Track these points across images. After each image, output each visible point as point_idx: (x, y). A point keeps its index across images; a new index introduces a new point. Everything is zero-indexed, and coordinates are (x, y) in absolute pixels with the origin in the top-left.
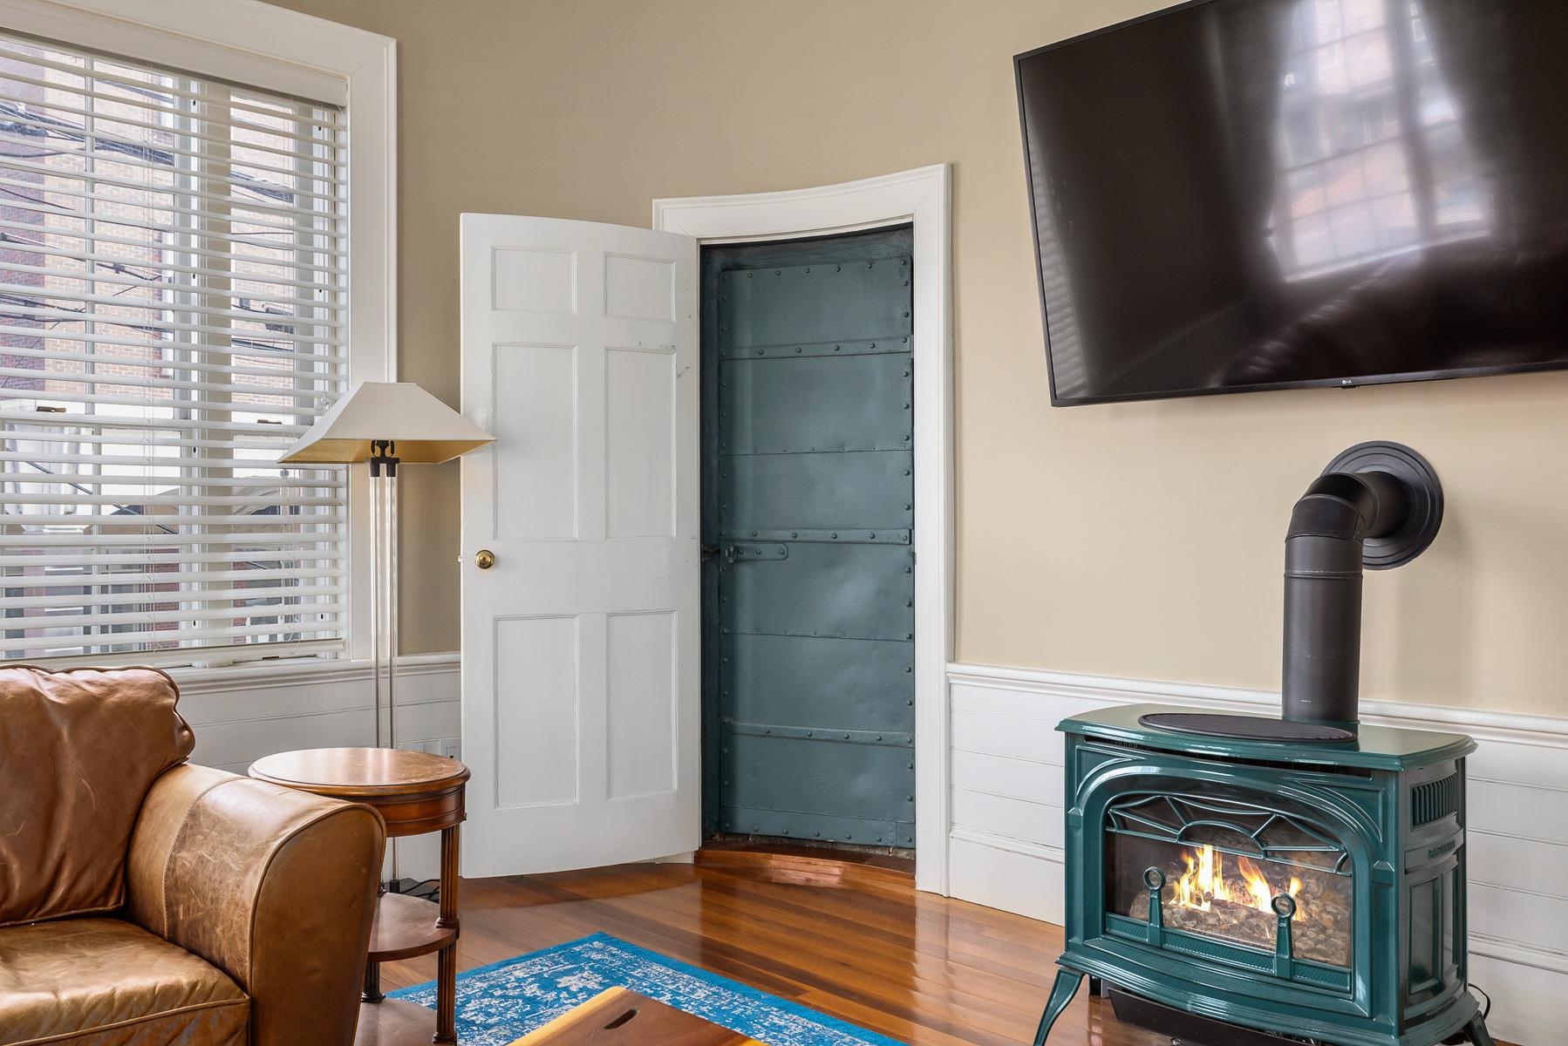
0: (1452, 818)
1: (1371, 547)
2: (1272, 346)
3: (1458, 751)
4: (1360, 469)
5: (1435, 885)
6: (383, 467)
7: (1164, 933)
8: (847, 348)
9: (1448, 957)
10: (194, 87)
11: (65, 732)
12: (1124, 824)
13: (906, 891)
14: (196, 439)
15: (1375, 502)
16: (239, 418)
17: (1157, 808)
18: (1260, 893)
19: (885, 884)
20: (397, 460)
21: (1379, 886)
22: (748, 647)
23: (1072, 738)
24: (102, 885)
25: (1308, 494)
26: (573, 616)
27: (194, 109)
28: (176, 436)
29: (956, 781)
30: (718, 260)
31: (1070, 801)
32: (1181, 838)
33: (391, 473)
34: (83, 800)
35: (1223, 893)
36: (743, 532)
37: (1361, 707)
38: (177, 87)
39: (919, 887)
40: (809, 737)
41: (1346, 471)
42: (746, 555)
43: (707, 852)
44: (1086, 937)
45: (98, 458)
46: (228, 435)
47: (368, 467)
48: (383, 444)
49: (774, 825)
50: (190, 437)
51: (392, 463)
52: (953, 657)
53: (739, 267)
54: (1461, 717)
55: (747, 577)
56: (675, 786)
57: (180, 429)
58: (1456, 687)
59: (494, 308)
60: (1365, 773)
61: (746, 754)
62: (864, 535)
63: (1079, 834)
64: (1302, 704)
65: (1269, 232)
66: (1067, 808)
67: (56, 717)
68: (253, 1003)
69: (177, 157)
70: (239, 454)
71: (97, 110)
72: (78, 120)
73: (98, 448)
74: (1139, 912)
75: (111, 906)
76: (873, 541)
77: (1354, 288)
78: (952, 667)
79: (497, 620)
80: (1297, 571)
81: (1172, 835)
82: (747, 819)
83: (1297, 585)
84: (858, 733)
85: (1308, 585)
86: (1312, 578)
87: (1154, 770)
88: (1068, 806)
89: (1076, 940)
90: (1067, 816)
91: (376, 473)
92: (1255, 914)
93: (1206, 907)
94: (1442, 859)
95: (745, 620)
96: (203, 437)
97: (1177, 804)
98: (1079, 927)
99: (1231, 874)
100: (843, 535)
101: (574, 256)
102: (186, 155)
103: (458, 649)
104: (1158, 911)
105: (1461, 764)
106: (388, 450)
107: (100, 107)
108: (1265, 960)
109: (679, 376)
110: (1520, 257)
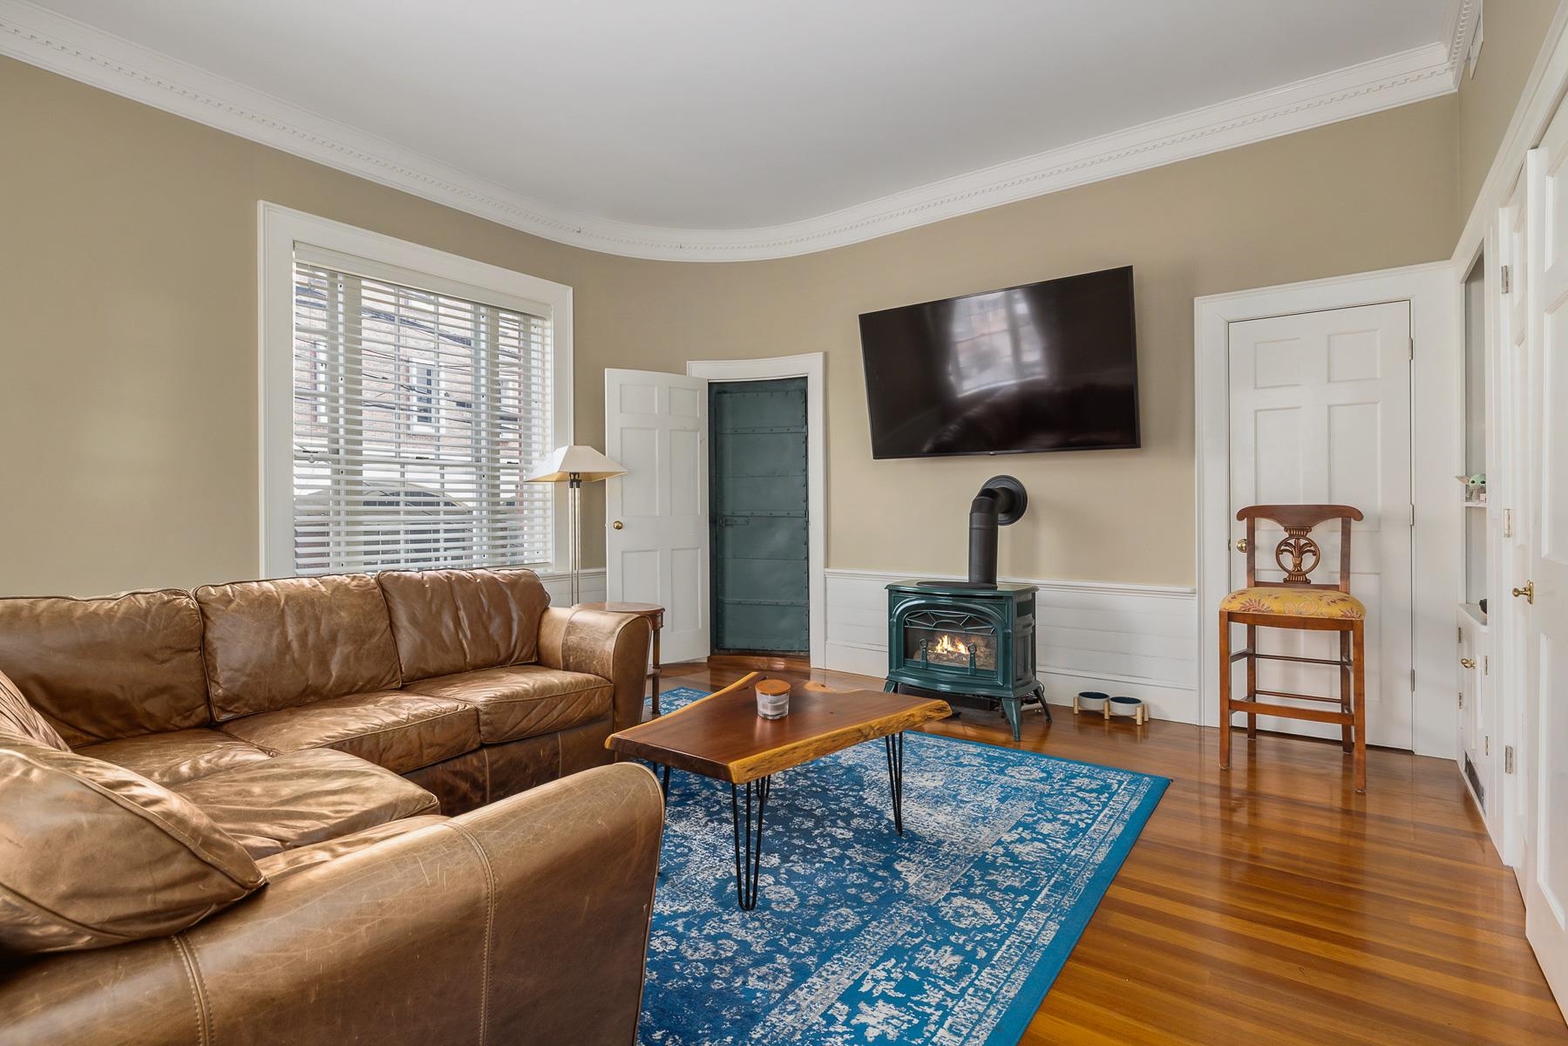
0: (1031, 615)
1: (1001, 517)
2: (952, 427)
3: (1032, 591)
4: (996, 486)
5: (1025, 638)
6: (575, 484)
7: (928, 664)
8: (775, 430)
9: (1030, 667)
10: (483, 310)
11: (509, 593)
12: (911, 624)
13: (807, 668)
14: (484, 471)
15: (1002, 500)
16: (503, 461)
17: (925, 617)
18: (962, 649)
19: (798, 666)
20: (581, 481)
21: (1006, 637)
22: (730, 564)
23: (891, 592)
24: (531, 652)
25: (979, 496)
26: (656, 551)
27: (483, 320)
28: (474, 470)
29: (828, 620)
30: (715, 388)
31: (891, 616)
32: (934, 627)
33: (578, 487)
34: (520, 620)
35: (950, 649)
36: (728, 512)
37: (998, 579)
38: (473, 309)
39: (812, 666)
40: (759, 604)
41: (991, 487)
42: (729, 523)
43: (714, 657)
44: (898, 668)
45: (442, 481)
46: (498, 469)
47: (569, 483)
48: (575, 474)
49: (742, 644)
50: (481, 470)
51: (578, 482)
52: (827, 565)
53: (725, 392)
54: (1033, 581)
55: (729, 533)
56: (700, 627)
57: (476, 467)
58: (1032, 571)
59: (621, 411)
60: (1001, 597)
61: (729, 611)
62: (785, 513)
63: (894, 629)
64: (976, 577)
65: (949, 375)
66: (890, 619)
67: (505, 588)
68: (615, 687)
69: (472, 342)
70: (503, 478)
71: (440, 321)
72: (432, 325)
73: (442, 476)
74: (918, 658)
75: (533, 661)
76: (788, 516)
77: (988, 401)
78: (827, 570)
79: (623, 552)
80: (974, 526)
81: (930, 627)
82: (730, 641)
83: (974, 531)
84: (782, 601)
85: (978, 531)
86: (980, 529)
87: (923, 602)
88: (890, 618)
89: (893, 670)
90: (889, 622)
91: (572, 487)
92: (960, 654)
93: (945, 652)
94: (1027, 629)
95: (729, 552)
96: (488, 470)
97: (932, 614)
98: (894, 665)
99: (953, 644)
100: (774, 514)
101: (656, 389)
102: (478, 341)
103: (605, 566)
104: (925, 655)
105: (1034, 595)
106: (577, 476)
107: (442, 319)
108: (965, 669)
109: (701, 442)
110: (1058, 389)
